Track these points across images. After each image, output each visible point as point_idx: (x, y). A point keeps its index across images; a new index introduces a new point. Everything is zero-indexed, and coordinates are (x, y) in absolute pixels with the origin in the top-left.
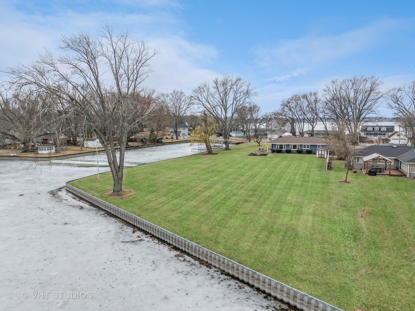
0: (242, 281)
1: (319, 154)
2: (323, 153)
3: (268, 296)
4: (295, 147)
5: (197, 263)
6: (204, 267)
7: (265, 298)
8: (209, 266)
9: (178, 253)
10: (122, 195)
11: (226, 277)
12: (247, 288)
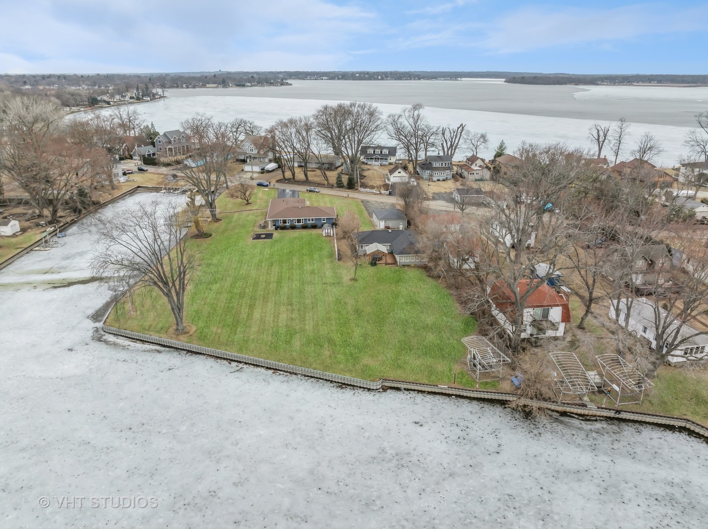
0: (317, 378)
1: (325, 233)
2: (329, 232)
3: (331, 382)
4: (299, 221)
5: (288, 374)
6: (294, 376)
7: (331, 383)
8: (296, 374)
9: (273, 371)
10: (188, 332)
11: (308, 378)
12: (321, 381)
